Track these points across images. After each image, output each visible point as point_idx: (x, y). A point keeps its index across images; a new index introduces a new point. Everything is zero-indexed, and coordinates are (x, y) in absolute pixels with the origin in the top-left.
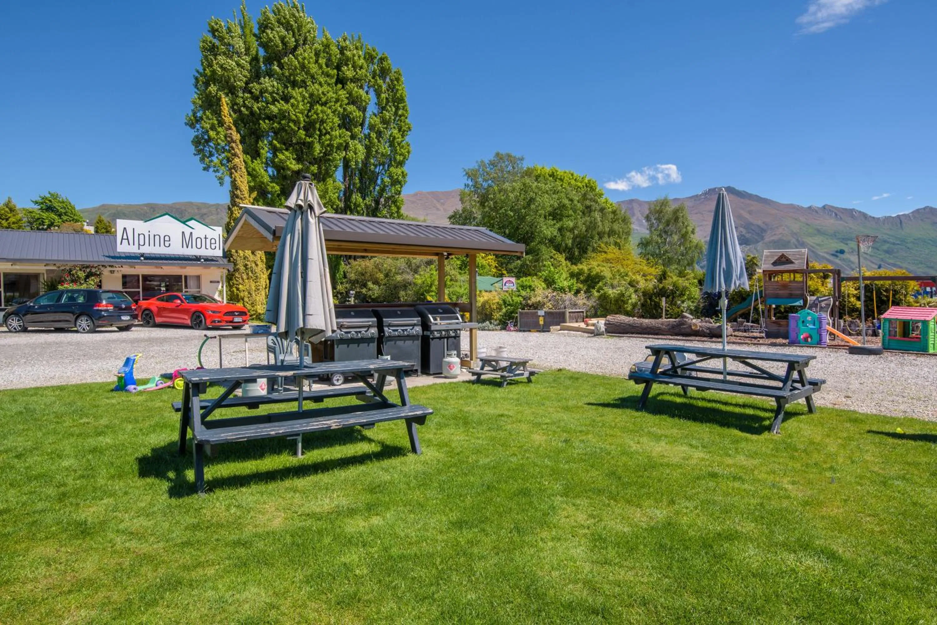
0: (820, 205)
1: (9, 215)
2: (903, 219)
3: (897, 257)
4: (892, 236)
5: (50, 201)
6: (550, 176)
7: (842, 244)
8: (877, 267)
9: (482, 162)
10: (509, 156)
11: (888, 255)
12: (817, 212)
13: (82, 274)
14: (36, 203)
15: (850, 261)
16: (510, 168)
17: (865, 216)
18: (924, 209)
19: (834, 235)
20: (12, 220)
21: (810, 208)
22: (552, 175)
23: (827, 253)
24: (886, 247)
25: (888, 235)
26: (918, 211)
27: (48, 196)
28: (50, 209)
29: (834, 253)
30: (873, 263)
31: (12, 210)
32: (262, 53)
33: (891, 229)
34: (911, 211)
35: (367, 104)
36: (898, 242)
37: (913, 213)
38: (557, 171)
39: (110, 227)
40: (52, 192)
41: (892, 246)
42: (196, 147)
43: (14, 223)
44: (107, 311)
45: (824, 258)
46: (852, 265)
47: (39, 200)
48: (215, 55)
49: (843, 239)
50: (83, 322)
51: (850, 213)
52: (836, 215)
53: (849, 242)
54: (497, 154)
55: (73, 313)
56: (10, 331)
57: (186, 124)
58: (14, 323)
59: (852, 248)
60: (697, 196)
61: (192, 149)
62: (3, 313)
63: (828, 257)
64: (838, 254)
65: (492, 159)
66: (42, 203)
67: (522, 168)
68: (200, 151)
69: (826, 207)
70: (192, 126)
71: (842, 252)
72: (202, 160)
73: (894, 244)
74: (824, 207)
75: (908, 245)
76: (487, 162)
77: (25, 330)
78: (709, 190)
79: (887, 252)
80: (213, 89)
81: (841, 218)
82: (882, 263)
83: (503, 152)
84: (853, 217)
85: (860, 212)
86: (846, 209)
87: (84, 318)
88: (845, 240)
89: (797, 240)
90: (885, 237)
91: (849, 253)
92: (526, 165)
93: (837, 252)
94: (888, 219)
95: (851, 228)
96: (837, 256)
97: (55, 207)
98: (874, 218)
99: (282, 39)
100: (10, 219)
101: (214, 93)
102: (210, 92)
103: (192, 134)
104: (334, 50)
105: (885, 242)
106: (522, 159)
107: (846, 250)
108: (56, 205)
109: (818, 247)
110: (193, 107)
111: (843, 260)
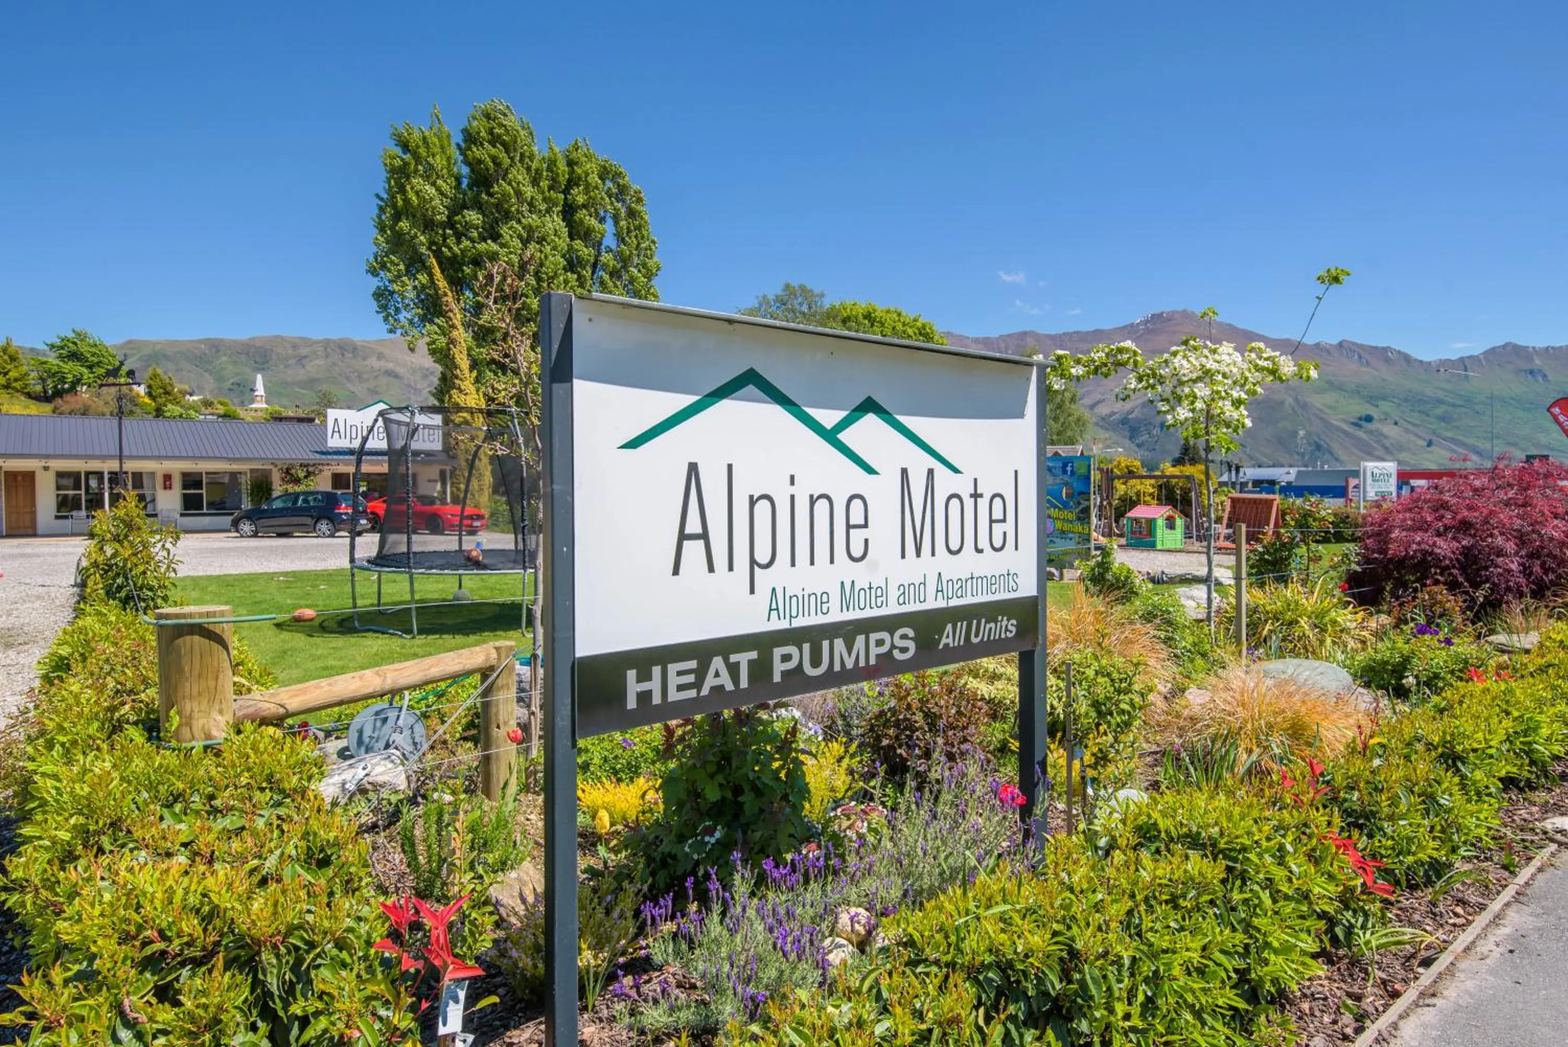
0: (1335, 341)
1: (9, 367)
2: (1467, 362)
3: (1457, 428)
4: (1451, 392)
5: (75, 343)
6: (865, 317)
7: (1368, 406)
8: (1425, 444)
9: (764, 297)
10: (803, 288)
11: (1443, 424)
12: (1329, 352)
13: (301, 474)
14: (52, 346)
15: (1382, 434)
16: (805, 309)
17: (1407, 358)
18: (1505, 346)
19: (1357, 392)
20: (12, 374)
21: (1317, 345)
22: (868, 316)
23: (1345, 421)
24: (1440, 410)
25: (1442, 389)
26: (1493, 350)
27: (71, 335)
28: (75, 356)
29: (1356, 421)
30: (1419, 437)
31: (13, 359)
32: (465, 170)
33: (1450, 381)
34: (1482, 351)
35: (603, 236)
36: (1461, 403)
37: (1485, 353)
38: (875, 311)
39: (171, 385)
40: (78, 330)
41: (1450, 409)
42: (378, 301)
43: (16, 380)
44: (346, 514)
45: (1339, 429)
46: (1385, 441)
47: (58, 342)
48: (408, 178)
49: (1371, 398)
50: (324, 526)
51: (1383, 354)
52: (1360, 357)
53: (1380, 403)
54: (787, 286)
55: (312, 517)
56: (242, 536)
57: (367, 271)
58: (246, 527)
59: (1385, 413)
60: (1132, 325)
61: (374, 305)
62: (231, 518)
63: (1346, 427)
64: (1363, 423)
65: (780, 293)
66: (62, 348)
67: (821, 306)
68: (384, 308)
69: (1344, 344)
70: (373, 272)
71: (1369, 419)
72: (386, 319)
73: (1454, 405)
74: (1341, 345)
75: (1477, 408)
76: (771, 297)
77: (255, 535)
78: (1153, 316)
79: (1442, 419)
80: (404, 225)
81: (1368, 363)
82: (1434, 438)
83: (795, 283)
84: (1388, 360)
85: (1399, 352)
86: (1376, 348)
87: (324, 522)
88: (1372, 399)
89: (1297, 400)
90: (1440, 394)
91: (1380, 420)
92: (827, 303)
93: (1360, 419)
94: (1445, 364)
95: (1384, 380)
96: (1360, 426)
97: (82, 354)
98: (1421, 362)
99: (494, 159)
100: (11, 374)
101: (406, 230)
102: (401, 229)
103: (374, 283)
104: (562, 167)
105: (1440, 402)
106: (822, 295)
107: (1375, 416)
108: (84, 349)
109: (1329, 412)
110: (375, 249)
111: (1371, 432)
